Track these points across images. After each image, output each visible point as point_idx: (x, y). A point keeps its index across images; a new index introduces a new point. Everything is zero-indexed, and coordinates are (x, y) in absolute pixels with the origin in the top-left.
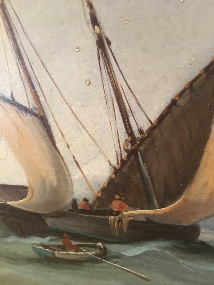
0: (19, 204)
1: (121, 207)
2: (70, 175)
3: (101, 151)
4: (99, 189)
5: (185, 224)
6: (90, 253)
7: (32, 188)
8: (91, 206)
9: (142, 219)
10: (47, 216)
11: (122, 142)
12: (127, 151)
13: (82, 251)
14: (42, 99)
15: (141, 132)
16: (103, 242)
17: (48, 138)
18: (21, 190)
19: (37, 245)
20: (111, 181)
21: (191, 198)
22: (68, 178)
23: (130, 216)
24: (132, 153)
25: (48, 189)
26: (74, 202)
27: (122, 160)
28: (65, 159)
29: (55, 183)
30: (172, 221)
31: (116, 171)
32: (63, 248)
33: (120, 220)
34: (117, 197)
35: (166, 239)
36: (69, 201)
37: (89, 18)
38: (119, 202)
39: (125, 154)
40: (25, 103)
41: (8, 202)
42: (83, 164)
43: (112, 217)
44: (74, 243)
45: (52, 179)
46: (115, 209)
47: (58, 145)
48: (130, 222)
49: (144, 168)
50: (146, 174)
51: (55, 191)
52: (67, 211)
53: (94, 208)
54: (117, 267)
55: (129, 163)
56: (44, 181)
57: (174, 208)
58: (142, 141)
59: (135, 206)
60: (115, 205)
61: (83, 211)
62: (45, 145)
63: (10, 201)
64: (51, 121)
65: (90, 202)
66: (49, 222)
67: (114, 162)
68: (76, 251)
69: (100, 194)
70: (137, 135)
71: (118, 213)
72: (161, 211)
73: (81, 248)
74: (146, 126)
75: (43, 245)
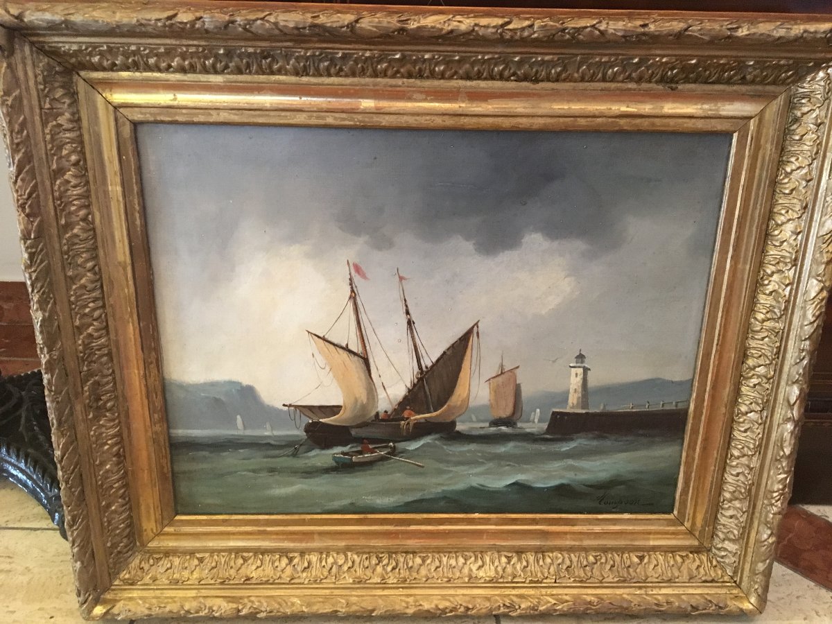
0: (331, 421)
1: (410, 414)
2: (377, 395)
3: (402, 379)
4: (397, 403)
5: (449, 421)
6: (382, 453)
7: (345, 406)
8: (389, 416)
9: (423, 421)
10: (352, 427)
11: (415, 373)
12: (417, 378)
13: (376, 452)
14: (368, 348)
15: (427, 367)
16: (394, 442)
17: (367, 371)
18: (335, 409)
19: (337, 454)
20: (405, 398)
21: (452, 404)
22: (376, 397)
23: (415, 419)
24: (420, 380)
25: (358, 407)
26: (377, 414)
27: (414, 384)
28: (376, 385)
29: (365, 401)
30: (441, 420)
31: (409, 391)
32: (360, 453)
33: (408, 423)
34: (408, 407)
35: (436, 433)
36: (373, 413)
37: (405, 311)
38: (408, 411)
39: (416, 381)
40: (355, 350)
41: (321, 420)
43: (403, 422)
44: (371, 446)
45: (363, 398)
46: (406, 416)
47: (372, 376)
48: (414, 424)
49: (427, 388)
50: (428, 393)
51: (364, 407)
52: (370, 421)
53: (391, 417)
54: (402, 461)
55: (418, 386)
56: (356, 400)
57: (443, 412)
58: (427, 372)
59: (419, 413)
60: (406, 414)
61: (383, 420)
62: (363, 375)
63: (322, 418)
64: (371, 361)
65: (388, 413)
66: (353, 432)
67: (409, 385)
68: (372, 453)
69: (396, 407)
70: (424, 369)
71: (407, 418)
72: (435, 414)
73: (376, 450)
74: (429, 364)
75: (343, 453)
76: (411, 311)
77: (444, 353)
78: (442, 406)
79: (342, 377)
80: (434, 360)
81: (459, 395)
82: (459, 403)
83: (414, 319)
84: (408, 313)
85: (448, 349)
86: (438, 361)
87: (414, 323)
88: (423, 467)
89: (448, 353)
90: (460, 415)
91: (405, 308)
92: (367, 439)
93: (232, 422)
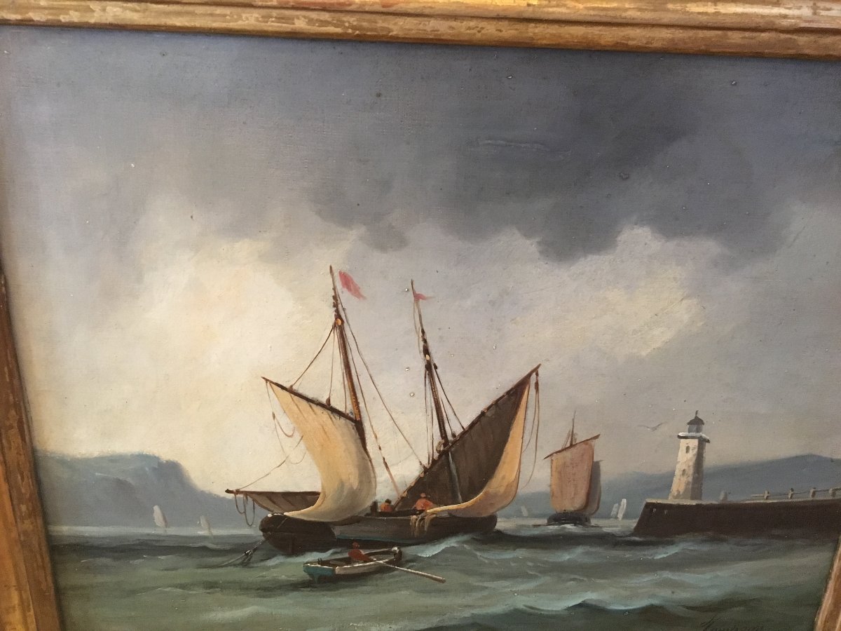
0: (303, 514)
1: (426, 505)
2: (375, 477)
3: (414, 453)
4: (405, 489)
5: (484, 515)
6: (381, 562)
7: (324, 493)
8: (393, 508)
9: (445, 515)
10: (335, 524)
11: (436, 444)
12: (439, 452)
13: (372, 561)
14: (362, 405)
15: (454, 435)
16: (400, 546)
17: (359, 441)
18: (309, 498)
19: (311, 563)
20: (419, 481)
21: (491, 490)
22: (373, 480)
23: (433, 514)
24: (441, 454)
25: (345, 494)
26: (375, 504)
27: (433, 460)
28: (373, 461)
29: (355, 485)
30: (473, 514)
31: (426, 470)
32: (348, 561)
33: (423, 519)
34: (423, 495)
35: (466, 533)
36: (369, 503)
37: (422, 349)
38: (424, 500)
39: (436, 455)
40: (342, 409)
41: (285, 514)
42: (393, 465)
43: (415, 517)
44: (363, 552)
45: (353, 481)
46: (419, 508)
47: (368, 448)
48: (433, 520)
49: (453, 466)
50: (454, 472)
51: (354, 495)
52: (363, 515)
53: (396, 509)
54: (411, 573)
55: (440, 462)
56: (342, 484)
57: (476, 502)
58: (454, 443)
59: (439, 504)
60: (419, 505)
61: (383, 514)
62: (353, 447)
63: (288, 511)
64: (367, 425)
65: (393, 503)
66: (337, 531)
67: (425, 462)
68: (365, 562)
69: (405, 495)
70: (450, 438)
71: (421, 511)
72: (464, 505)
73: (372, 557)
74: (458, 431)
75: (321, 562)
76: (431, 349)
77: (483, 414)
78: (476, 493)
79: (319, 449)
80: (466, 424)
81: (503, 478)
82: (502, 490)
83: (436, 361)
84: (426, 351)
85: (489, 408)
86: (473, 425)
87: (436, 368)
88: (442, 581)
89: (488, 414)
90: (503, 508)
91: (422, 343)
92: (358, 541)
93: (147, 515)
